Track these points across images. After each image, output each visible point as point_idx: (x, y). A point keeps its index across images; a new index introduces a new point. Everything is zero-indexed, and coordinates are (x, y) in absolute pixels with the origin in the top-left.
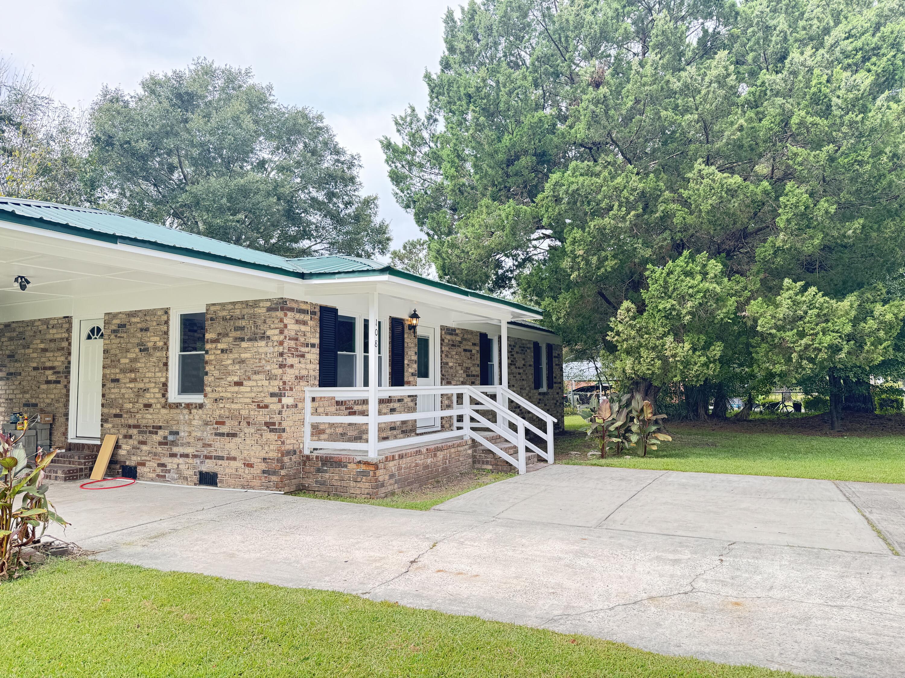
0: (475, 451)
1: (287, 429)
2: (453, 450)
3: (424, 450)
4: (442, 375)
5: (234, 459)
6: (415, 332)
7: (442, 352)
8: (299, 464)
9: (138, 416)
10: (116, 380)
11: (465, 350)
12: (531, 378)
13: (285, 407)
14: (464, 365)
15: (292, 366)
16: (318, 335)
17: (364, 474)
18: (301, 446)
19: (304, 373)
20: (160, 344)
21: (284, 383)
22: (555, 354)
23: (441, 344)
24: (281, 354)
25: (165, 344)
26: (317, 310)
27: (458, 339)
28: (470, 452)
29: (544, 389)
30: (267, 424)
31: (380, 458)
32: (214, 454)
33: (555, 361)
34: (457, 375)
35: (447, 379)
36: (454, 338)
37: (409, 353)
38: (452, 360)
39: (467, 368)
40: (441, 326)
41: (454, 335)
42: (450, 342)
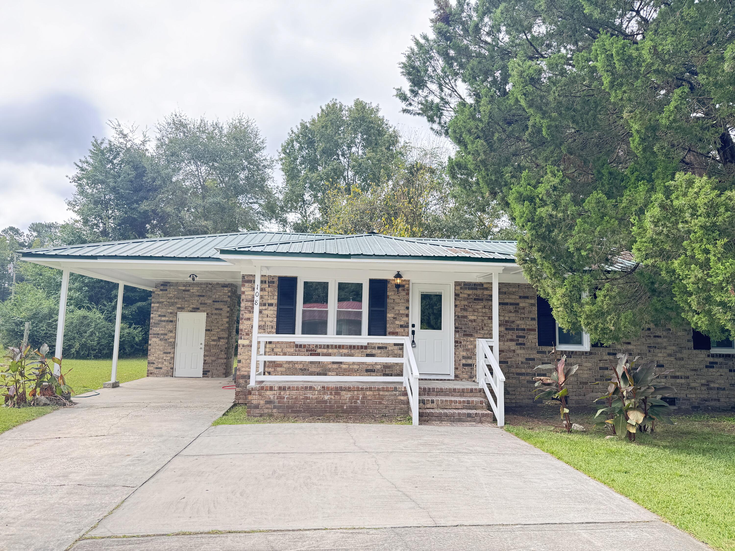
4: (456, 328)
7: (456, 306)
11: (503, 304)
13: (241, 346)
14: (501, 318)
15: (248, 319)
16: (276, 297)
19: (261, 323)
21: (241, 330)
24: (240, 311)
26: (276, 280)
27: (488, 293)
28: (403, 398)
34: (485, 329)
35: (465, 331)
36: (479, 292)
37: (396, 308)
38: (476, 314)
39: (506, 321)
40: (455, 282)
41: (480, 289)
42: (471, 297)
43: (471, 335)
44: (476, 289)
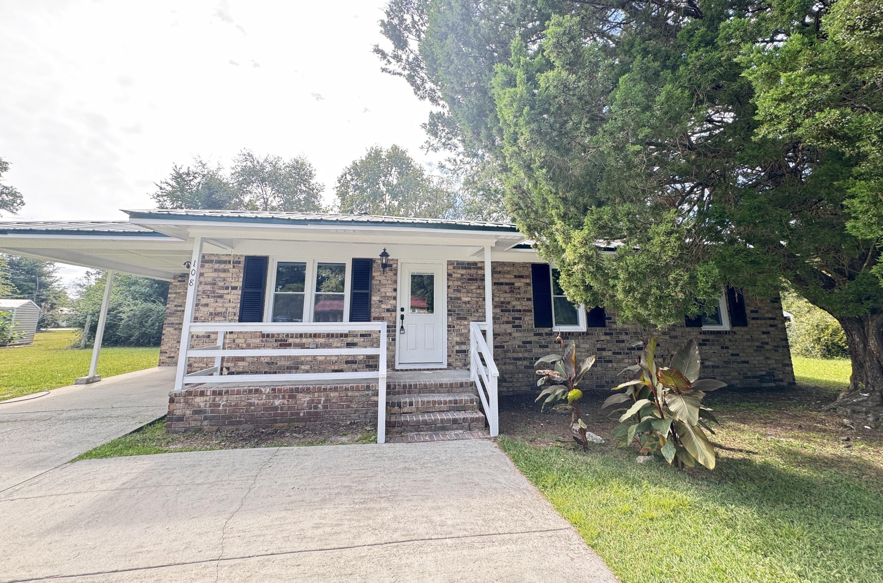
2: (334, 394)
4: (448, 311)
7: (448, 287)
11: (498, 284)
14: (497, 299)
15: (207, 305)
16: (241, 280)
23: (448, 279)
26: (242, 259)
27: (482, 272)
34: (480, 311)
35: (458, 314)
36: (473, 271)
37: (382, 290)
38: (470, 295)
39: (502, 303)
40: (448, 261)
41: (474, 268)
42: (465, 277)
43: (465, 319)
44: (470, 268)
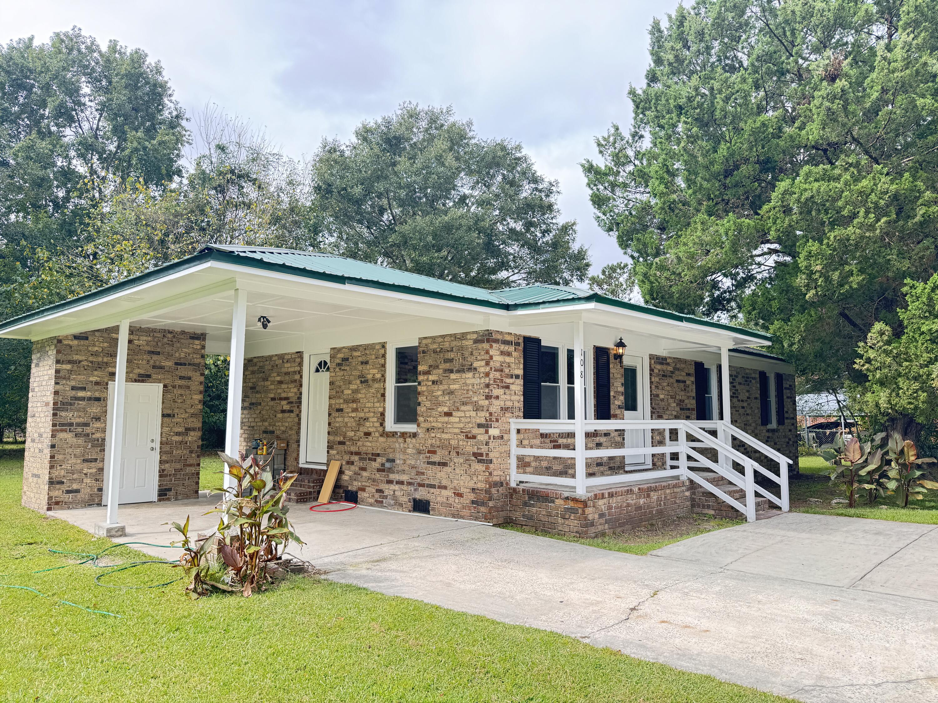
0: (694, 493)
1: (494, 460)
2: (668, 491)
3: (636, 489)
4: (652, 408)
5: (445, 488)
6: (621, 362)
7: (651, 383)
8: (506, 496)
9: (359, 443)
10: (340, 410)
11: (678, 381)
12: (758, 412)
13: (492, 438)
14: (678, 397)
15: (497, 397)
16: (522, 366)
17: (572, 511)
18: (508, 479)
19: (509, 404)
20: (378, 376)
21: (491, 414)
22: (786, 385)
23: (651, 375)
24: (488, 386)
25: (383, 376)
26: (521, 341)
27: (670, 368)
28: (688, 494)
29: (774, 425)
30: (474, 454)
31: (589, 495)
32: (427, 482)
33: (786, 393)
35: (658, 412)
36: (665, 367)
37: (616, 384)
38: (664, 392)
39: (680, 401)
40: (650, 355)
42: (661, 372)
43: (662, 417)
44: (663, 364)
